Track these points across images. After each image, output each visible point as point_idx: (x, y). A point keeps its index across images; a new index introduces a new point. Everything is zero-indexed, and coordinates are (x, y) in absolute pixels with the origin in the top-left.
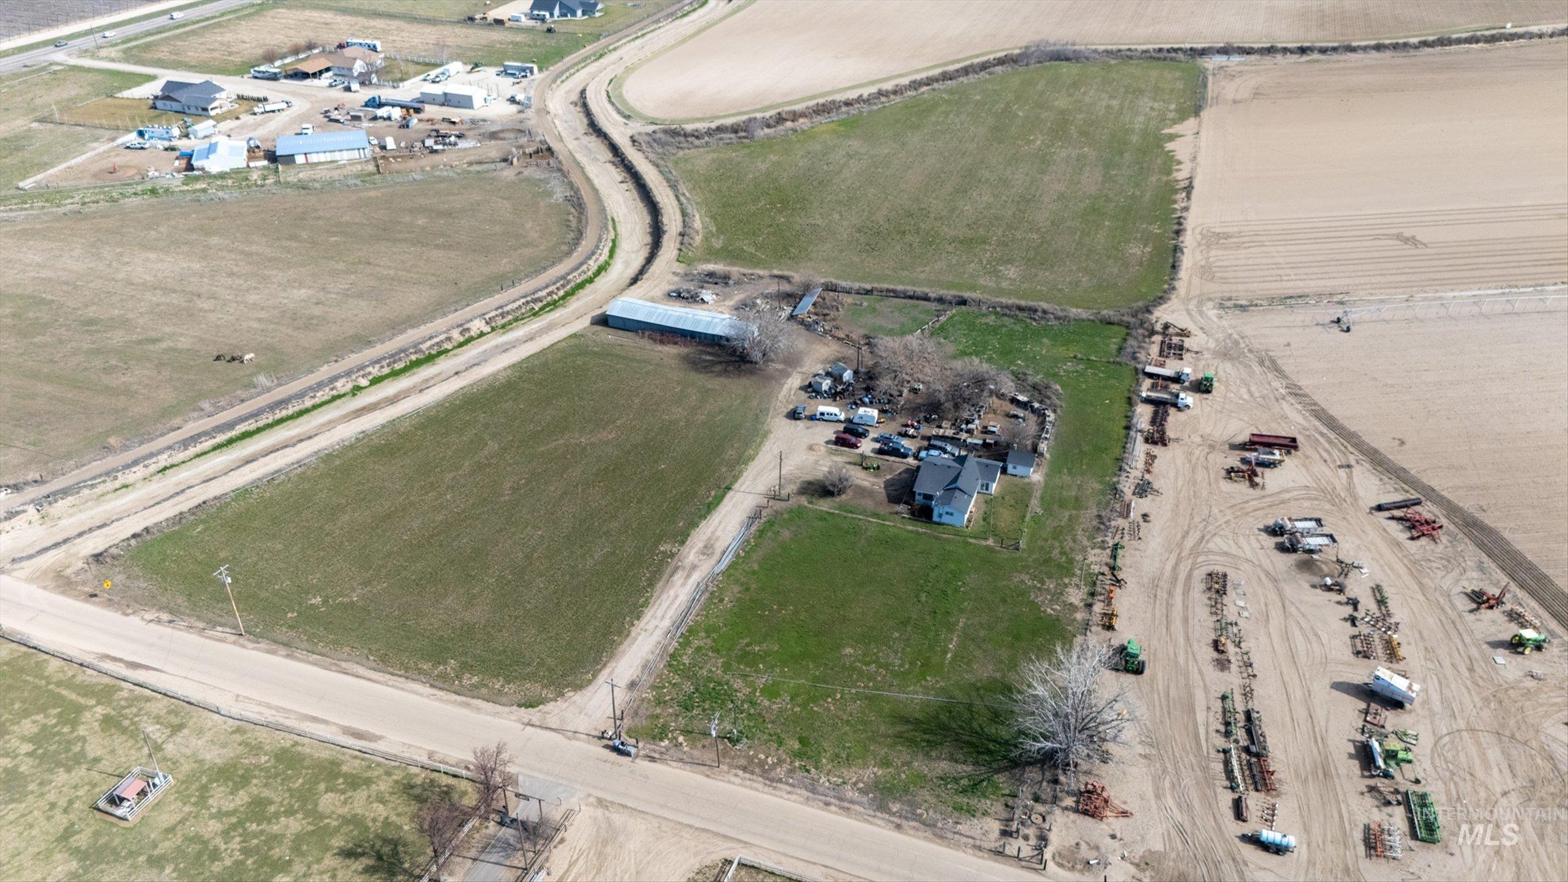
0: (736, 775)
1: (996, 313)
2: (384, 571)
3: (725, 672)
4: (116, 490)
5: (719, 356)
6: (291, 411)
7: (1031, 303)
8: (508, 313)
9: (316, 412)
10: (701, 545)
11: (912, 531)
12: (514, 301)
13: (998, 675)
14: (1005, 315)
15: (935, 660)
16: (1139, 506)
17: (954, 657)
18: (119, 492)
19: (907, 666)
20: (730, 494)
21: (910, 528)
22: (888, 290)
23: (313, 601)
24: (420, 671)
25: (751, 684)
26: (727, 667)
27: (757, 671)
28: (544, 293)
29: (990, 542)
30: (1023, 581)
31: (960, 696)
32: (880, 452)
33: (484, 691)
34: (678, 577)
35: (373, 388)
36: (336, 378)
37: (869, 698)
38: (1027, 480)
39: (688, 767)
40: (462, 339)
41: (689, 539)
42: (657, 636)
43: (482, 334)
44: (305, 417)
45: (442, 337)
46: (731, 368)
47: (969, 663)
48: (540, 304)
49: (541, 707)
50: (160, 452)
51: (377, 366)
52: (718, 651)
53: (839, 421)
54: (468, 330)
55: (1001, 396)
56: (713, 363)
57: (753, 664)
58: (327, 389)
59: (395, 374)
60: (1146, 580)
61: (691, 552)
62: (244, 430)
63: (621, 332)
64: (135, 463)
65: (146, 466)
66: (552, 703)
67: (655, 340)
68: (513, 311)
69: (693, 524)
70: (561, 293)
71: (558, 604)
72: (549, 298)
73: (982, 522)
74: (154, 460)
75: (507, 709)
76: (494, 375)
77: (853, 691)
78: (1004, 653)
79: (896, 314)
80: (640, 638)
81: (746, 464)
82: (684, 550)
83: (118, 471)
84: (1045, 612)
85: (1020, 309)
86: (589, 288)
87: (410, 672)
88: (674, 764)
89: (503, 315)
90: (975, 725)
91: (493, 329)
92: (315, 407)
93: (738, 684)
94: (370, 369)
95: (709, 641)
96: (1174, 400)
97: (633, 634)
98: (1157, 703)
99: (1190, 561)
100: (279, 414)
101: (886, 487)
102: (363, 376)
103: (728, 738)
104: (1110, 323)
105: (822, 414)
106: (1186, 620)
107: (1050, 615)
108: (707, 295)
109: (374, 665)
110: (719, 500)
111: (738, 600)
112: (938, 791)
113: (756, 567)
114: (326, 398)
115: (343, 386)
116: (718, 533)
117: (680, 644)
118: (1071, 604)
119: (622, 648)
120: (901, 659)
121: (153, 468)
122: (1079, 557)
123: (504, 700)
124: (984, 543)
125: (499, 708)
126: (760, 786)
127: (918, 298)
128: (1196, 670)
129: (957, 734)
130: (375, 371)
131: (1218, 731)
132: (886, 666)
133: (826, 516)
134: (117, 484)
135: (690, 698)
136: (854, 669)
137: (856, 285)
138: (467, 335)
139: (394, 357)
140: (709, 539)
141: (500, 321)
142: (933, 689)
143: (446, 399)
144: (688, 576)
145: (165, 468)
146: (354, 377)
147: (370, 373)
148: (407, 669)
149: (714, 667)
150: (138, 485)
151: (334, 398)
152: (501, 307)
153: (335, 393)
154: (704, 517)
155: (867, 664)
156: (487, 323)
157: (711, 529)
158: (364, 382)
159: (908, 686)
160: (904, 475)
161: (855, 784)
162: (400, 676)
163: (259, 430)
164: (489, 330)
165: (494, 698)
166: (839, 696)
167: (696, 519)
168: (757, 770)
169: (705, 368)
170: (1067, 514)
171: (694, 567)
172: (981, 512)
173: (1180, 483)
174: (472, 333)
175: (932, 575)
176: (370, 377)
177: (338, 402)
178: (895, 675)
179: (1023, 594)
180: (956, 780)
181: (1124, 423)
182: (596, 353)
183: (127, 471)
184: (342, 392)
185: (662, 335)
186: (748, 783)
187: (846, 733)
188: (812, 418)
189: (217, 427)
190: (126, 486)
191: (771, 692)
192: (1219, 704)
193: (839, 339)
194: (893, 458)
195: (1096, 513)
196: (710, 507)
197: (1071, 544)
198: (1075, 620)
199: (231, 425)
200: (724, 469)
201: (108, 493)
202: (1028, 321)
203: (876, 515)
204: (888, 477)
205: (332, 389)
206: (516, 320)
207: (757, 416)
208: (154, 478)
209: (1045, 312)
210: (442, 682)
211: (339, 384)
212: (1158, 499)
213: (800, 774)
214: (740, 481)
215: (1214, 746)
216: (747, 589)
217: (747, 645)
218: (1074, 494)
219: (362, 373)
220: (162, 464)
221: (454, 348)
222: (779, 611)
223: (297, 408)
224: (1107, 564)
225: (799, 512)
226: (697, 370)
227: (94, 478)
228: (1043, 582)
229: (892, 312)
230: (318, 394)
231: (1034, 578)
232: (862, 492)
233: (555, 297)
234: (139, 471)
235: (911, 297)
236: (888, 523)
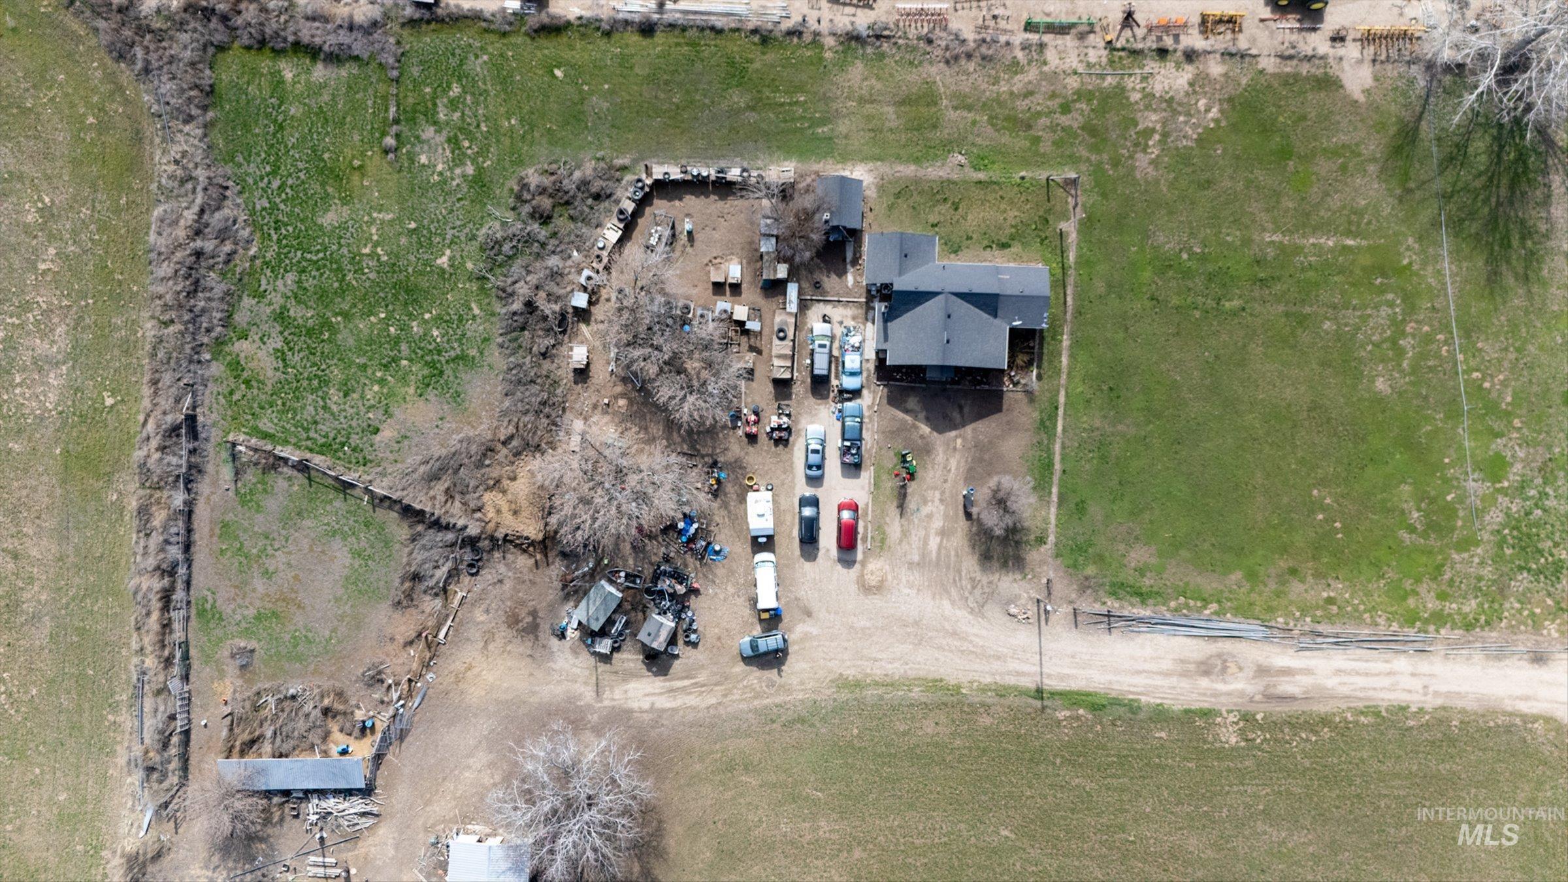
3: (1477, 544)
10: (1204, 682)
11: (1072, 356)
13: (1372, 168)
17: (1349, 233)
19: (1390, 296)
21: (1065, 360)
25: (1491, 497)
26: (1465, 544)
27: (1461, 499)
29: (1070, 227)
30: (1153, 162)
31: (1429, 212)
34: (1287, 687)
37: (1467, 333)
41: (1195, 706)
47: (1360, 213)
52: (1439, 568)
57: (1450, 511)
61: (1227, 691)
69: (1160, 715)
77: (1460, 357)
78: (1324, 167)
80: (1443, 688)
81: (958, 687)
82: (1222, 704)
84: (1217, 121)
90: (1477, 184)
93: (1494, 517)
95: (1422, 589)
97: (1439, 702)
101: (958, 427)
107: (1222, 111)
110: (1073, 699)
111: (1318, 575)
113: (1237, 576)
116: (1167, 665)
117: (1441, 626)
118: (1192, 84)
119: (1471, 706)
120: (1377, 307)
122: (1071, 82)
124: (1072, 236)
129: (1500, 204)
132: (1398, 325)
135: (1540, 572)
136: (1414, 370)
140: (1185, 674)
142: (1424, 251)
144: (1287, 672)
149: (1471, 562)
154: (1133, 707)
155: (1400, 352)
157: (1159, 681)
159: (1428, 284)
160: (912, 403)
166: (1476, 375)
170: (952, 115)
171: (1262, 671)
175: (1175, 301)
178: (1411, 308)
179: (1183, 158)
187: (1540, 348)
188: (771, 616)
191: (1495, 468)
197: (1037, 99)
198: (1226, 74)
200: (986, 720)
203: (1045, 425)
204: (925, 429)
207: (788, 725)
214: (1011, 681)
216: (1293, 572)
217: (1412, 529)
218: (890, 110)
222: (1326, 508)
224: (1083, 38)
231: (1140, 147)
236: (1062, 399)
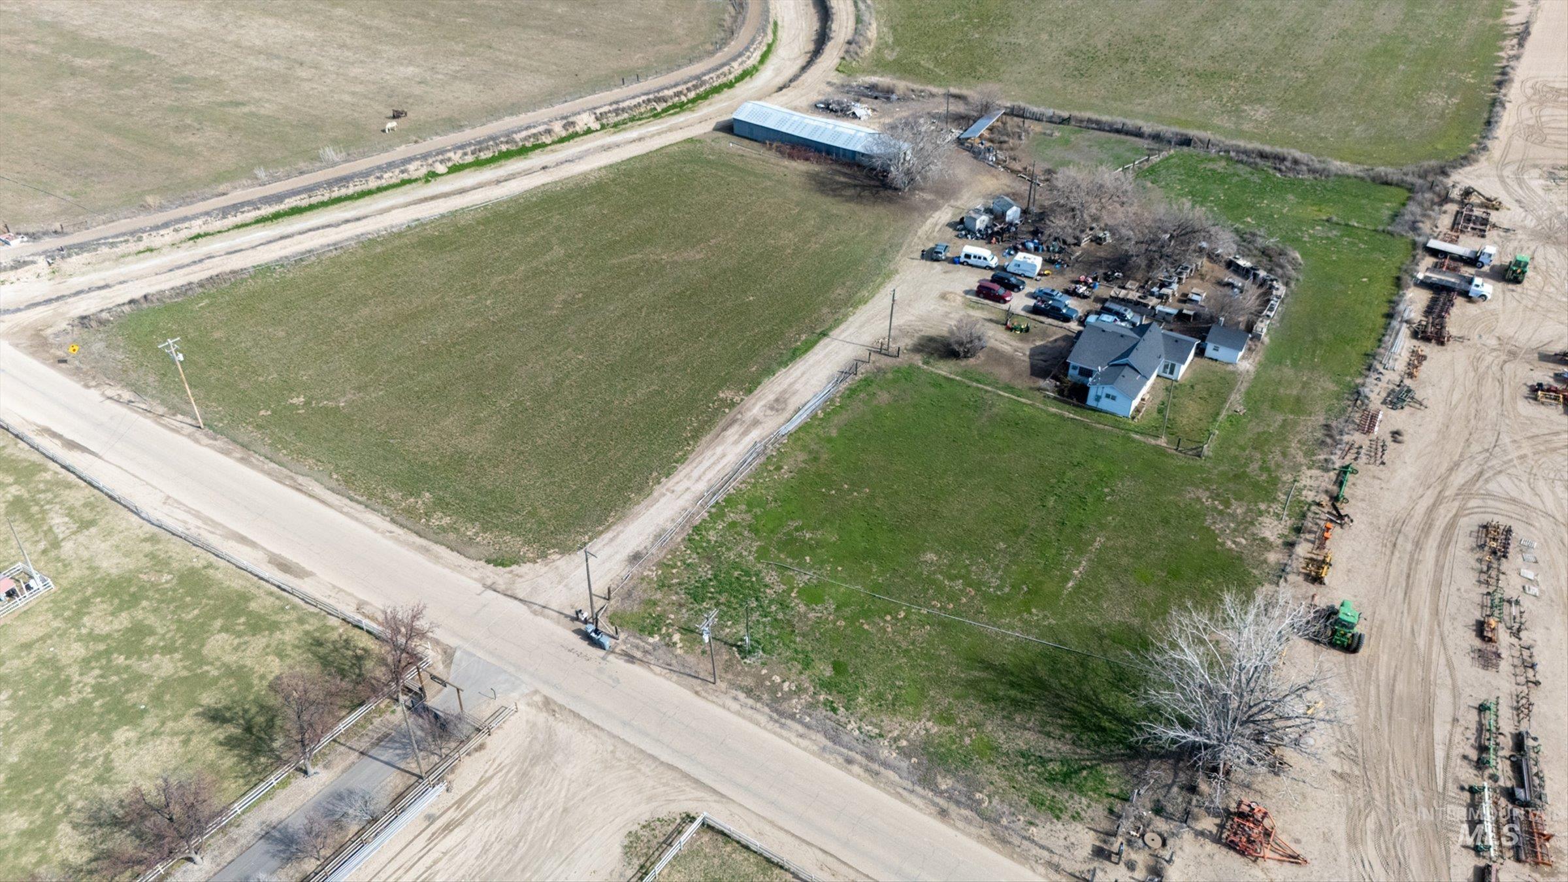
0: (735, 699)
1: (1229, 159)
2: (386, 377)
3: (758, 559)
4: (140, 252)
5: (855, 178)
6: (351, 190)
7: (1278, 149)
8: (623, 110)
9: (380, 195)
10: (772, 397)
11: (1055, 415)
12: (633, 98)
13: (1136, 622)
14: (1241, 162)
15: (1049, 587)
16: (1389, 420)
17: (1078, 588)
18: (141, 255)
19: (1007, 590)
20: (826, 340)
21: (1054, 410)
22: (1089, 120)
23: (295, 401)
24: (386, 501)
25: (789, 582)
26: (762, 554)
27: (801, 565)
28: (670, 92)
29: (1162, 442)
30: (1199, 499)
31: (1074, 644)
32: (1035, 310)
33: (452, 536)
34: (733, 432)
35: (451, 176)
36: (410, 160)
37: (944, 625)
38: (1230, 368)
39: (675, 677)
40: (564, 134)
41: (759, 388)
42: (685, 500)
43: (589, 131)
44: (367, 200)
45: (541, 128)
46: (867, 193)
47: (1097, 599)
48: (664, 105)
49: (514, 567)
50: (195, 217)
51: (460, 153)
52: (756, 532)
53: (989, 268)
54: (573, 123)
55: (1213, 257)
56: (846, 186)
57: (798, 555)
58: (397, 171)
59: (479, 164)
60: (1383, 521)
61: (757, 405)
62: (294, 204)
63: (747, 141)
64: (166, 225)
65: (176, 230)
66: (529, 565)
67: (782, 153)
68: (630, 108)
69: (769, 371)
70: (692, 95)
71: (575, 445)
72: (676, 100)
73: (1155, 415)
74: (187, 224)
75: (472, 563)
76: (585, 176)
77: (924, 611)
78: (1151, 594)
79: (1095, 149)
80: (663, 500)
81: (856, 307)
82: (750, 400)
83: (145, 231)
84: (1223, 544)
85: (1263, 155)
86: (727, 93)
87: (373, 499)
88: (658, 670)
89: (617, 112)
90: (1087, 689)
91: (603, 127)
92: (380, 190)
93: (771, 577)
94: (451, 154)
95: (748, 517)
96: (1464, 286)
97: (655, 494)
98: (1373, 699)
99: (1456, 504)
100: (336, 193)
101: (1031, 356)
102: (442, 162)
103: (738, 647)
104: (1387, 183)
105: (968, 256)
106: (1437, 585)
107: (1231, 550)
108: (860, 110)
109: (334, 484)
110: (809, 346)
111: (801, 471)
112: (1013, 772)
113: (834, 433)
114: (394, 181)
115: (416, 169)
116: (797, 386)
117: (711, 514)
118: (1263, 539)
119: (637, 508)
120: (1001, 578)
121: (185, 234)
122: (1288, 477)
123: (472, 551)
124: (1153, 442)
125: (462, 560)
126: (763, 719)
127: (1128, 133)
128: (1442, 661)
129: (1058, 696)
130: (456, 157)
131: (1465, 757)
132: (978, 586)
133: (942, 382)
134: (142, 246)
135: (704, 585)
136: (932, 582)
137: (1050, 112)
138: (571, 130)
139: (481, 145)
140: (785, 391)
141: (613, 119)
142: (1037, 626)
143: (521, 195)
144: (745, 433)
145: (198, 236)
146: (430, 161)
147: (449, 159)
148: (371, 496)
149: (746, 551)
150: (164, 251)
151: (404, 182)
152: (617, 102)
153: (405, 176)
154: (784, 364)
155: (952, 578)
156: (597, 119)
157: (790, 380)
158: (441, 169)
159: (1005, 617)
160: (1059, 343)
161: (896, 740)
162: (360, 503)
163: (311, 207)
164: (598, 127)
165: (461, 547)
166: (902, 614)
167: (774, 365)
168: (765, 697)
169: (834, 190)
170: (1280, 418)
171: (756, 423)
172: (1158, 401)
173: (1456, 396)
174: (578, 129)
175: (1070, 474)
176: (450, 164)
177: (408, 187)
178: (988, 599)
179: (1195, 515)
180: (1043, 761)
181: (1385, 309)
182: (709, 162)
183: (154, 233)
184: (414, 177)
185: (793, 147)
186: (749, 712)
187: (900, 667)
188: (955, 261)
189: (265, 197)
190: (151, 250)
191: (812, 595)
192: (1473, 716)
193: (1013, 171)
194: (1050, 321)
195: (1322, 421)
196: (796, 354)
197: (1279, 458)
198: (1265, 561)
199: (279, 198)
200: (825, 310)
201: (129, 254)
202: (1271, 171)
203: (1009, 388)
204: (1039, 343)
205: (402, 172)
206: (632, 119)
207: (884, 251)
208: (184, 245)
209: (1296, 162)
210: (406, 518)
211: (411, 167)
212: (1420, 414)
213: (821, 712)
214: (842, 327)
215: (1456, 779)
216: (816, 459)
217: (797, 529)
218: (1295, 392)
219: (440, 157)
220: (195, 231)
221: (554, 143)
222: (850, 491)
223: (359, 188)
224: (1327, 492)
225: (908, 374)
226: (823, 192)
227: (117, 236)
228: (1227, 504)
229: (1090, 146)
230: (386, 176)
231: (1216, 496)
232: (997, 357)
233: (684, 99)
234: (168, 235)
235: (1118, 131)
236: (1023, 400)
